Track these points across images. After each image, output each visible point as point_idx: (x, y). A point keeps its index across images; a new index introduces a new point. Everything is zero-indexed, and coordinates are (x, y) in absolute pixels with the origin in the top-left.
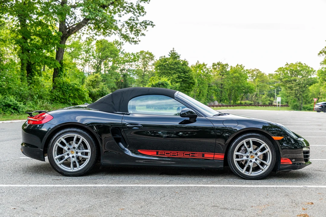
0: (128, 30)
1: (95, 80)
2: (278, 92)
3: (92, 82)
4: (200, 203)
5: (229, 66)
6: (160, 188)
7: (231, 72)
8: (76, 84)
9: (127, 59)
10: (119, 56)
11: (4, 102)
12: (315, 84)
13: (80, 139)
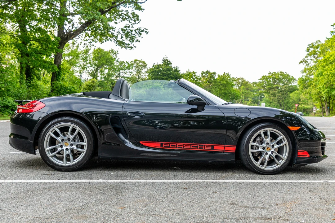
0: (124, 36)
1: (92, 85)
2: (261, 99)
3: (88, 86)
4: (215, 200)
5: (216, 75)
6: (164, 183)
7: (219, 79)
8: (73, 87)
9: (122, 67)
10: (115, 64)
11: (3, 103)
12: (295, 92)
13: (76, 130)
